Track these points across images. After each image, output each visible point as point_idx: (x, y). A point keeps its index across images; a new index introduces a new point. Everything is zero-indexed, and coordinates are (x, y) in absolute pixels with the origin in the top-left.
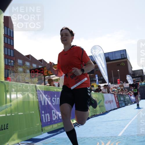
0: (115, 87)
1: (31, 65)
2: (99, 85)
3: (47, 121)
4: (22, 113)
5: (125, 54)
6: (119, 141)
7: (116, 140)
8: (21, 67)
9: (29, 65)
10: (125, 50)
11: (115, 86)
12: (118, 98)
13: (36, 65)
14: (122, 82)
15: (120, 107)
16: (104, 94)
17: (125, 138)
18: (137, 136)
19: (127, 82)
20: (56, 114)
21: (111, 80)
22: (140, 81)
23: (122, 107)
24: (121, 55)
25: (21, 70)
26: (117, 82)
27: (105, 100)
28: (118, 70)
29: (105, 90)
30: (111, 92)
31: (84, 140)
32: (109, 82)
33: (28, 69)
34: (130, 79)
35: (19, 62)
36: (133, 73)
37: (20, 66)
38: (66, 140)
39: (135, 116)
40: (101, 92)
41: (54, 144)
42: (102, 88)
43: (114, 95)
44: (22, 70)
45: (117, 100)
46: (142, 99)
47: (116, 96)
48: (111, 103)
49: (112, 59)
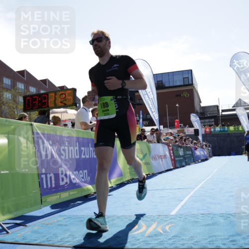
0: (171, 133)
1: (27, 88)
2: (144, 128)
3: (49, 186)
4: (8, 172)
5: (190, 78)
6: (171, 223)
7: (166, 221)
8: (9, 91)
9: (23, 88)
10: (191, 70)
11: (170, 131)
12: (175, 152)
13: (35, 89)
14: (182, 125)
15: (177, 168)
16: (151, 145)
17: (182, 219)
18: (202, 215)
19: (191, 126)
20: (66, 175)
21: (164, 121)
22: (212, 125)
23: (180, 167)
24: (184, 78)
25: (8, 96)
26: (174, 125)
27: (153, 154)
28: (177, 105)
29: (152, 136)
30: (164, 141)
31: (113, 220)
32: (160, 124)
33: (20, 95)
34: (196, 121)
35: (5, 82)
36: (201, 110)
37: (7, 90)
38: (82, 219)
39: (201, 183)
40: (146, 140)
41: (61, 225)
42: (148, 134)
43: (169, 146)
44: (10, 96)
45: (172, 155)
46: (214, 156)
47: (171, 148)
48: (163, 160)
49: (167, 85)
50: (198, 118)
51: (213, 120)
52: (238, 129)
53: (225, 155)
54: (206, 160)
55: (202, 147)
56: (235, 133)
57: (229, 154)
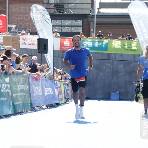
50: (48, 16)
51: (80, 23)
52: (130, 45)
53: (99, 99)
54: (58, 105)
55: (52, 78)
56: (122, 55)
57: (107, 97)
